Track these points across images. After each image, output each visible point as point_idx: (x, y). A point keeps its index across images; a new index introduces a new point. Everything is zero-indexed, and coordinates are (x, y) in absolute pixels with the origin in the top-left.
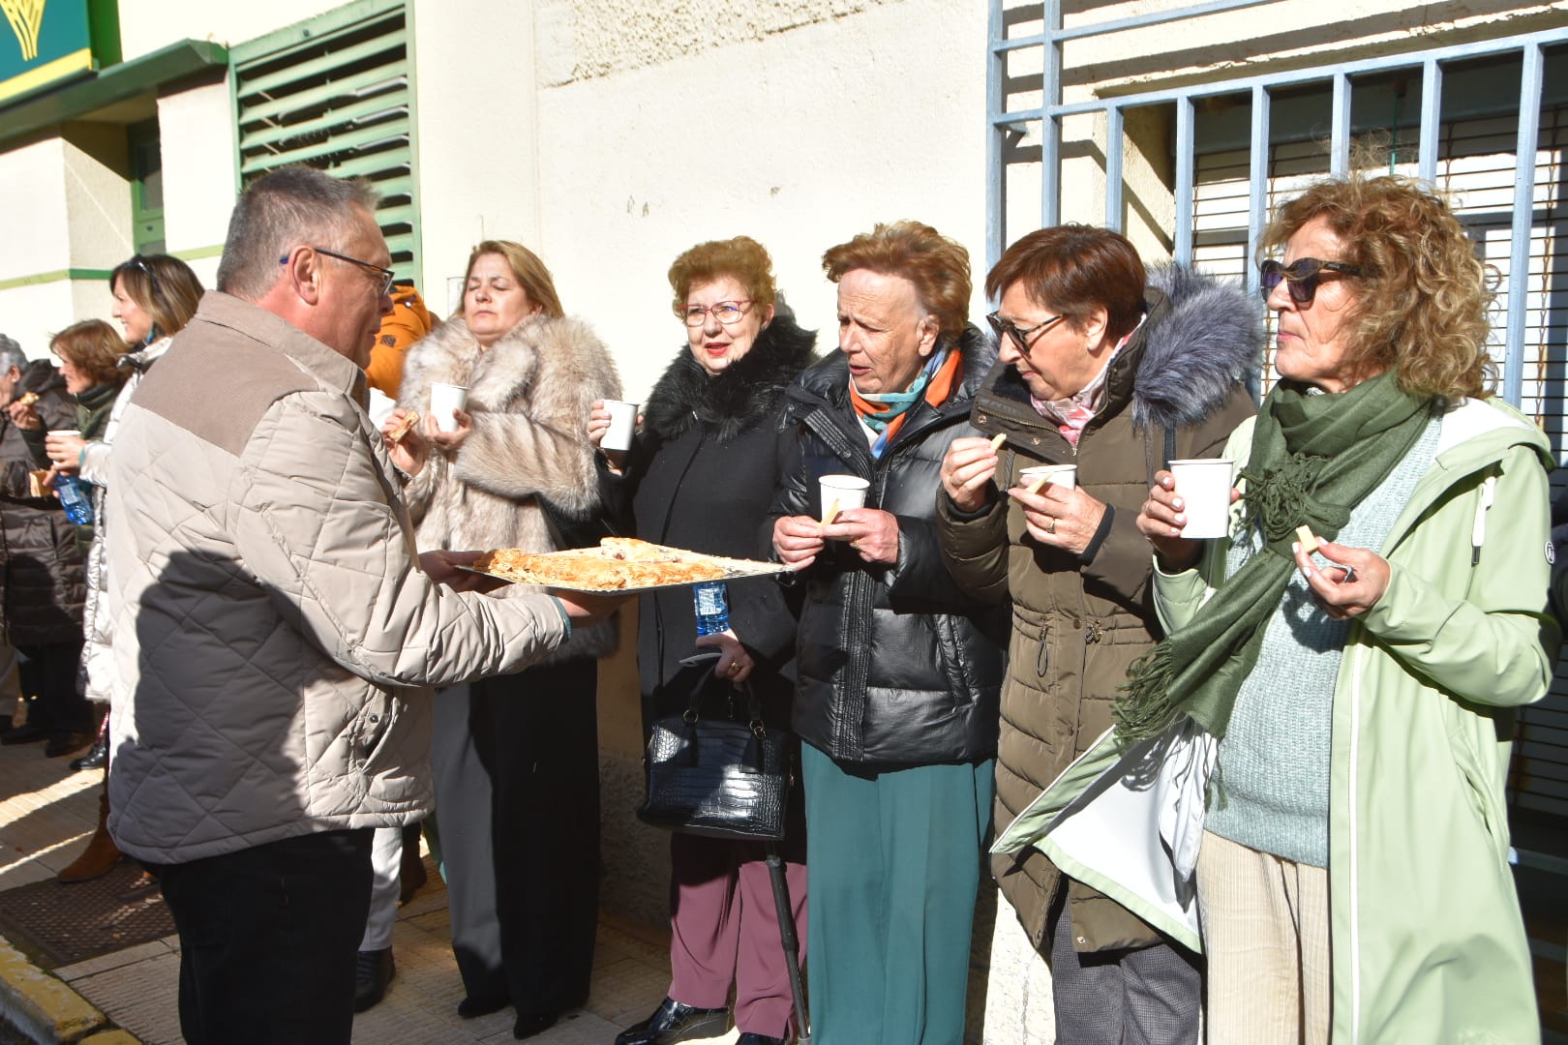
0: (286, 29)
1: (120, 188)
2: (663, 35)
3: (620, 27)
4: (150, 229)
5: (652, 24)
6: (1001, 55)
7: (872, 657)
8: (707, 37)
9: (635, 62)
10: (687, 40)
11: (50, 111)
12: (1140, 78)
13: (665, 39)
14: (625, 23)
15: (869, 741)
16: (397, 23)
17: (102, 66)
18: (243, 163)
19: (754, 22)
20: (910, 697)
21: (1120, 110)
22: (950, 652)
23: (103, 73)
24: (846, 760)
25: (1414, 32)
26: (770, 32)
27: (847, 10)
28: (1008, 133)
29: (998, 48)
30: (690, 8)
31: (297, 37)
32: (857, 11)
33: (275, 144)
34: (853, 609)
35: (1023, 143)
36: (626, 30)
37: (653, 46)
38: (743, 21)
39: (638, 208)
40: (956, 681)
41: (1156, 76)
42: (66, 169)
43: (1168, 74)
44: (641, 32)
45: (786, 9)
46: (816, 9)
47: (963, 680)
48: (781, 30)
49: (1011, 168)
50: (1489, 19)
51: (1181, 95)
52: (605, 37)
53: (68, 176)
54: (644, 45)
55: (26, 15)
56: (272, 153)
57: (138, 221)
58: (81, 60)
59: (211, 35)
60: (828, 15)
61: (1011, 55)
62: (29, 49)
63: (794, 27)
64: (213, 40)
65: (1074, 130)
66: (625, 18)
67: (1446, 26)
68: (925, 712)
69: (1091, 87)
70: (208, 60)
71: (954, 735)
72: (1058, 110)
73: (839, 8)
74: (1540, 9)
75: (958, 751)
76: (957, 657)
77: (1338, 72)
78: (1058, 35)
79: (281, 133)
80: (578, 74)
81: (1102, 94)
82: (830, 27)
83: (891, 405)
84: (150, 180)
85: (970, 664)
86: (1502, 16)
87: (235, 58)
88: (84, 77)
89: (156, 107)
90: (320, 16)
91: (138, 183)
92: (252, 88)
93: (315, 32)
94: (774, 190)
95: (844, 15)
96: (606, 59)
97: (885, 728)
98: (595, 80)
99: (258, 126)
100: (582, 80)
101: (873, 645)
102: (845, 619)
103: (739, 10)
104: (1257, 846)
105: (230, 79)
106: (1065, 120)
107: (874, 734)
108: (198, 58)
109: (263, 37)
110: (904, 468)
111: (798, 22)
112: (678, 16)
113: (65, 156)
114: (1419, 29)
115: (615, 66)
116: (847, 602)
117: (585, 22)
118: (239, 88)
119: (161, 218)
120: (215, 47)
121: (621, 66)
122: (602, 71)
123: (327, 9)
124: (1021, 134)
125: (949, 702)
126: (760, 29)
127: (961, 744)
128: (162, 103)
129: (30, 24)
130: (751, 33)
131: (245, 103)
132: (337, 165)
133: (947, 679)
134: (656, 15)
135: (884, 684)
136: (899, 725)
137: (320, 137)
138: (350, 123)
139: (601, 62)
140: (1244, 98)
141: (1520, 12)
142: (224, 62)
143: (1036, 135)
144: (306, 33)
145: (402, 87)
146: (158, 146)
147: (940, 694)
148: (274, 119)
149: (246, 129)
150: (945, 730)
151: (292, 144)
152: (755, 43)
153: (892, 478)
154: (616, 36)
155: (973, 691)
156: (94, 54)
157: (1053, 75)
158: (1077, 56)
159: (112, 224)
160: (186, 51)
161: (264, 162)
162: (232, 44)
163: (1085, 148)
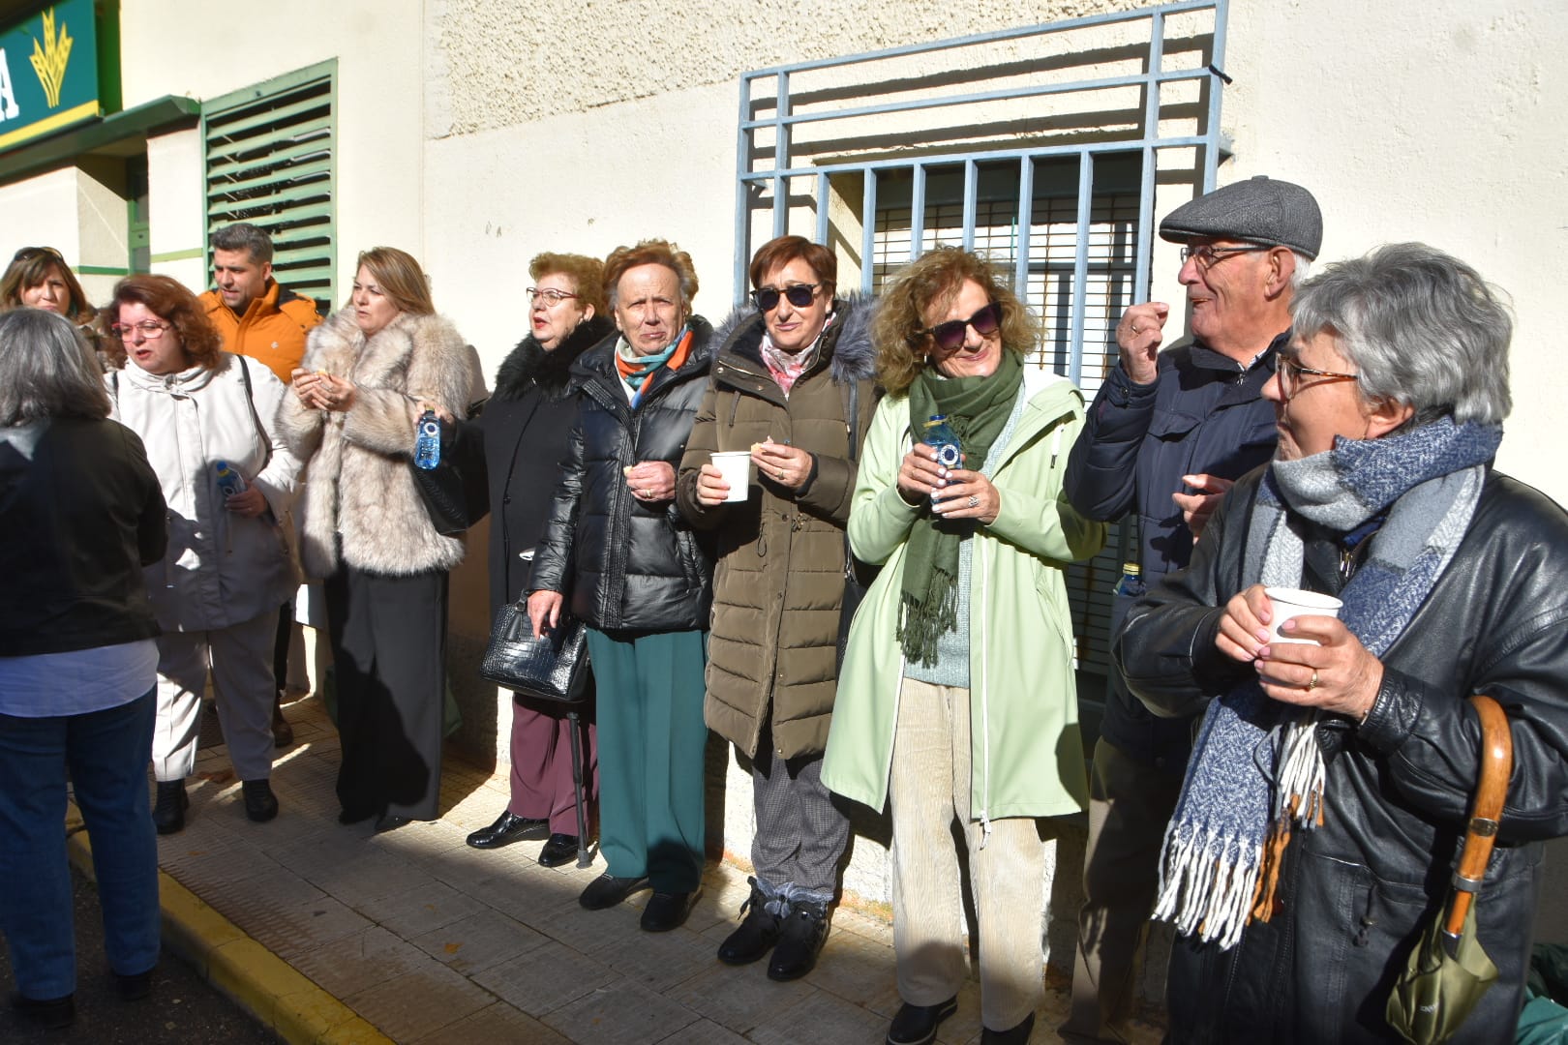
0: (244, 90)
1: (118, 206)
2: (516, 105)
3: (485, 98)
4: (141, 237)
5: (508, 96)
6: (749, 132)
7: (629, 553)
8: (546, 107)
9: (495, 123)
10: (531, 109)
11: (70, 145)
12: (843, 153)
13: (517, 108)
14: (489, 95)
15: (626, 614)
16: (324, 88)
17: (107, 113)
18: (208, 189)
19: (580, 99)
20: (657, 582)
21: (827, 174)
22: (685, 549)
23: (107, 119)
24: (610, 629)
25: (1019, 136)
26: (591, 107)
27: (645, 93)
28: (754, 187)
29: (746, 126)
30: (534, 86)
31: (251, 96)
32: (652, 94)
33: (233, 175)
34: (616, 516)
35: (763, 195)
36: (489, 100)
37: (508, 113)
38: (571, 97)
39: (494, 230)
40: (690, 570)
41: (854, 152)
42: (78, 190)
43: (862, 152)
44: (500, 102)
45: (602, 91)
46: (623, 92)
47: (695, 570)
48: (599, 106)
49: (755, 213)
50: (1064, 132)
51: (867, 167)
52: (474, 105)
53: (80, 195)
54: (501, 111)
55: (51, 74)
56: (231, 182)
57: (132, 231)
58: (90, 109)
59: (189, 93)
60: (632, 96)
61: (757, 132)
62: (53, 99)
63: (608, 103)
64: (189, 97)
65: (798, 188)
66: (488, 91)
67: (1039, 134)
68: (665, 593)
69: (811, 158)
70: (185, 111)
71: (687, 610)
72: (786, 172)
73: (640, 92)
74: (1094, 129)
75: (691, 620)
76: (690, 553)
77: (968, 158)
78: (788, 119)
79: (239, 167)
80: (454, 131)
81: (818, 163)
82: (633, 105)
83: (646, 364)
84: (142, 200)
85: (700, 558)
86: (1071, 131)
87: (205, 111)
88: (91, 122)
89: (146, 146)
90: (269, 81)
91: (133, 202)
92: (217, 133)
93: (265, 92)
94: (590, 221)
95: (643, 96)
96: (474, 120)
97: (637, 604)
98: (467, 136)
99: (221, 161)
100: (457, 135)
101: (630, 543)
102: (610, 525)
103: (569, 89)
104: (936, 681)
105: (201, 126)
106: (792, 179)
107: (630, 608)
108: (178, 110)
109: (226, 95)
110: (653, 415)
111: (610, 99)
112: (526, 92)
113: (78, 179)
114: (1022, 134)
115: (481, 126)
116: (612, 513)
117: (460, 92)
118: (208, 133)
119: (148, 229)
120: (190, 102)
121: (485, 126)
122: (471, 129)
123: (274, 75)
124: (762, 189)
125: (685, 585)
126: (584, 104)
127: (693, 616)
128: (150, 142)
129: (54, 81)
130: (578, 107)
131: (212, 144)
132: (278, 192)
133: (683, 569)
134: (511, 89)
135: (638, 572)
136: (649, 601)
137: (265, 171)
138: (289, 161)
139: (470, 122)
140: (908, 171)
141: (1082, 130)
142: (196, 112)
143: (771, 190)
144: (258, 94)
145: (327, 136)
146: (147, 174)
147: (679, 579)
148: (233, 156)
149: (212, 164)
150: (681, 605)
151: (246, 176)
152: (580, 113)
153: (644, 423)
154: (482, 105)
155: (702, 579)
156: (101, 105)
157: (783, 148)
158: (801, 135)
159: (113, 233)
160: (169, 103)
161: (225, 188)
162: (204, 100)
163: (805, 201)
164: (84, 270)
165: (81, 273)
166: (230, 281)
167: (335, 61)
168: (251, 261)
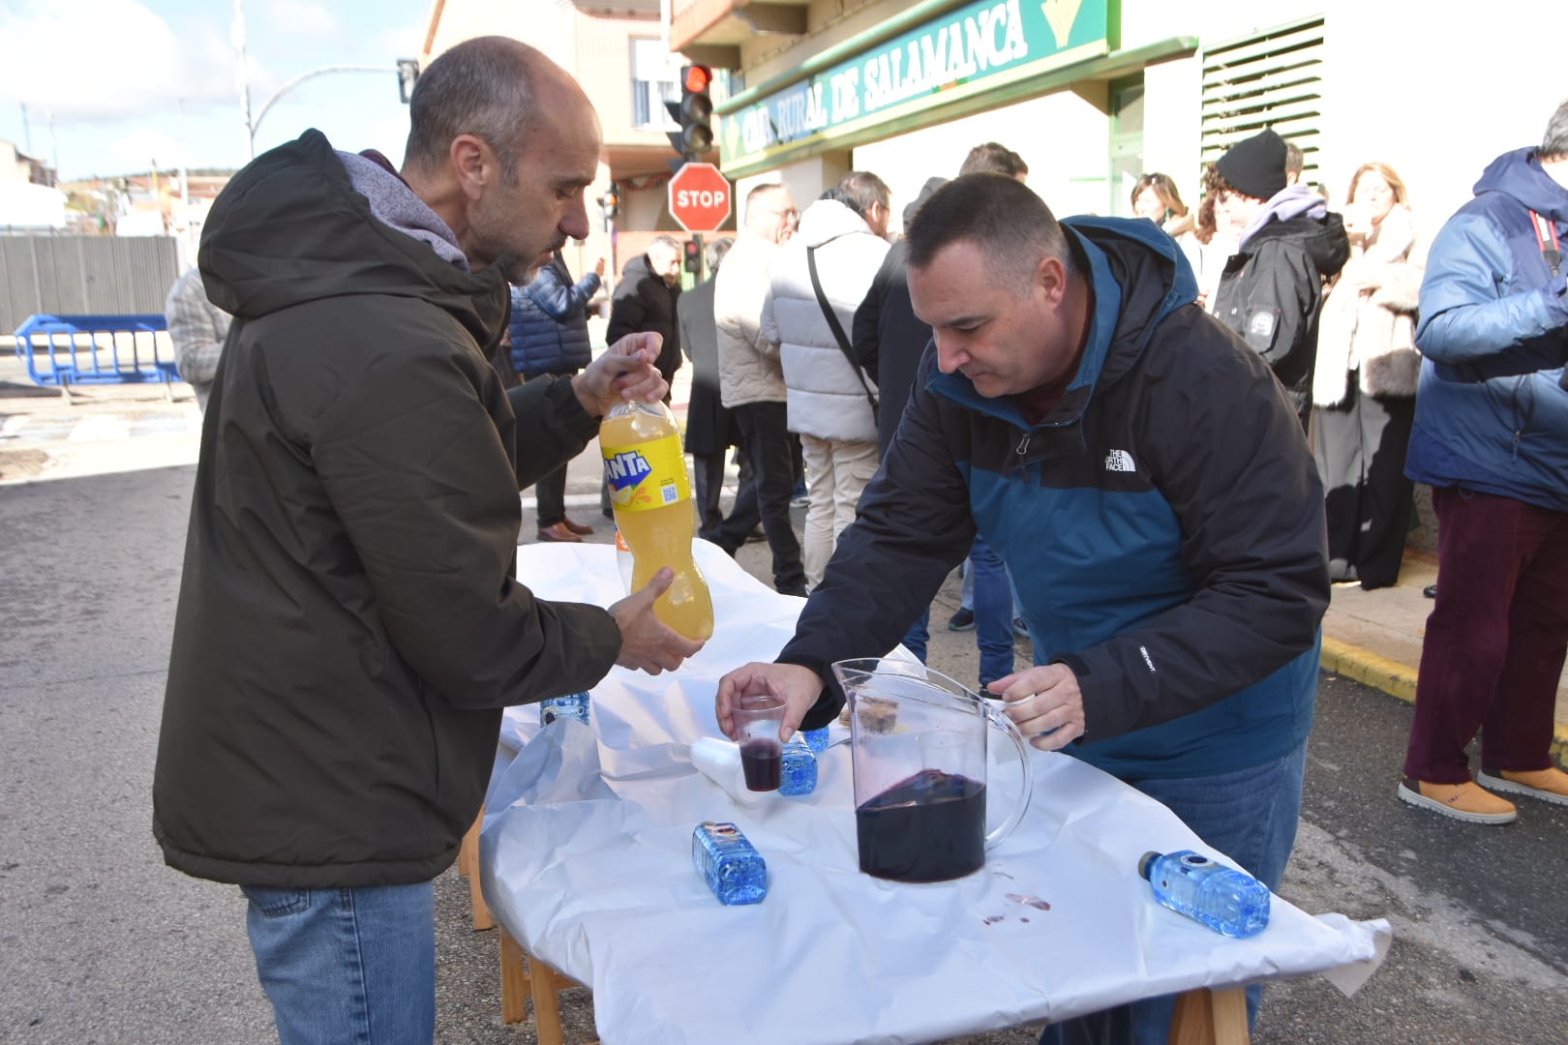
16: (1318, 23)
17: (1113, 50)
23: (1113, 54)
33: (1225, 96)
56: (1222, 102)
57: (1112, 143)
58: (1099, 47)
62: (1062, 38)
70: (1185, 46)
87: (1205, 44)
88: (1100, 57)
91: (1113, 117)
92: (1212, 61)
99: (1215, 85)
105: (1198, 57)
108: (1180, 44)
113: (1070, 102)
118: (1203, 61)
128: (1148, 69)
129: (1064, 25)
131: (1208, 71)
132: (1269, 109)
137: (1257, 93)
142: (1196, 46)
144: (1257, 29)
145: (1317, 61)
148: (1228, 81)
149: (1207, 87)
151: (1238, 97)
156: (1108, 43)
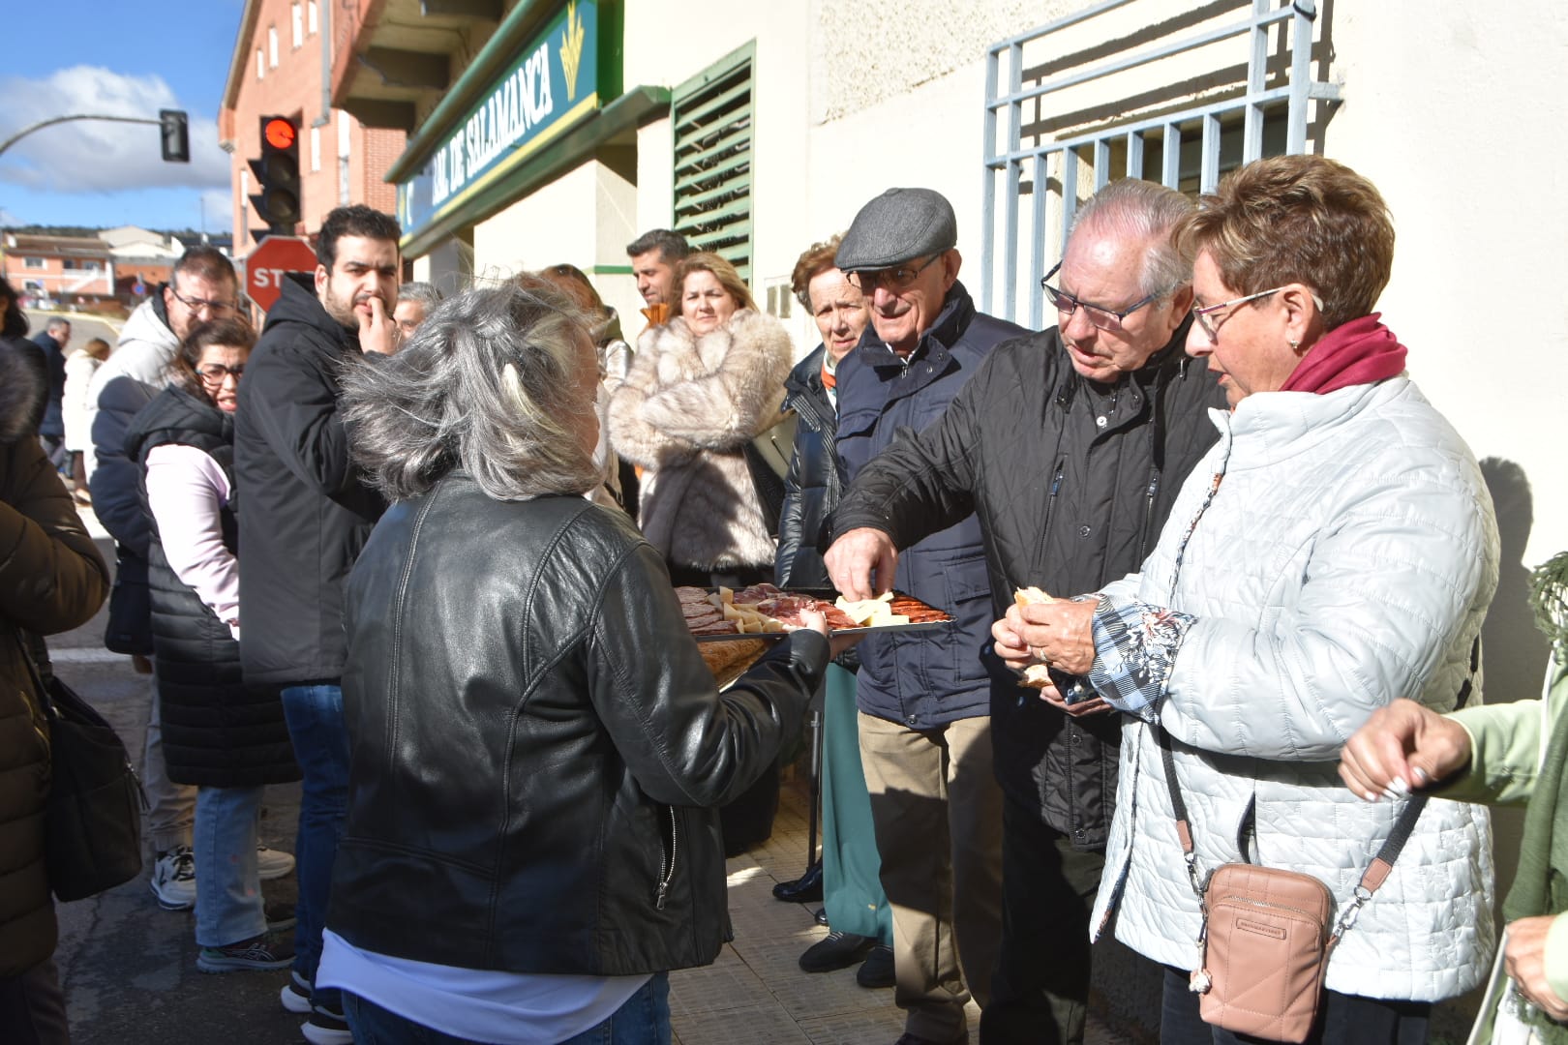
0: (697, 76)
2: (867, 86)
5: (861, 75)
9: (856, 106)
12: (1074, 129)
13: (869, 89)
17: (604, 105)
18: (676, 182)
19: (907, 78)
23: (604, 111)
25: (1193, 96)
26: (913, 87)
27: (947, 70)
29: (990, 105)
31: (702, 83)
32: (951, 70)
33: (700, 164)
41: (1081, 127)
42: (598, 184)
43: (1087, 125)
46: (932, 69)
48: (921, 84)
53: (599, 190)
55: (571, 67)
56: (698, 172)
58: (592, 102)
59: (658, 81)
60: (939, 73)
62: (571, 90)
63: (925, 81)
64: (659, 85)
69: (1057, 133)
73: (945, 68)
77: (1130, 130)
78: (1015, 97)
79: (705, 155)
80: (829, 116)
81: (1061, 138)
82: (939, 82)
86: (1229, 88)
87: (675, 97)
88: (592, 116)
89: (635, 137)
90: (713, 65)
92: (683, 121)
93: (711, 78)
95: (945, 73)
96: (841, 105)
98: (838, 121)
99: (689, 150)
100: (832, 121)
108: (647, 100)
109: (687, 82)
111: (925, 78)
112: (873, 72)
113: (599, 174)
114: (1195, 95)
115: (846, 110)
120: (661, 90)
121: (848, 110)
122: (840, 114)
126: (909, 83)
128: (637, 134)
129: (572, 73)
130: (907, 86)
139: (838, 107)
144: (706, 79)
145: (748, 125)
148: (701, 143)
152: (905, 94)
156: (598, 97)
157: (1014, 128)
158: (1052, 108)
160: (641, 94)
161: (685, 182)
162: (672, 86)
164: (599, 270)
165: (596, 273)
166: (645, 285)
167: (753, 42)
168: (661, 261)
